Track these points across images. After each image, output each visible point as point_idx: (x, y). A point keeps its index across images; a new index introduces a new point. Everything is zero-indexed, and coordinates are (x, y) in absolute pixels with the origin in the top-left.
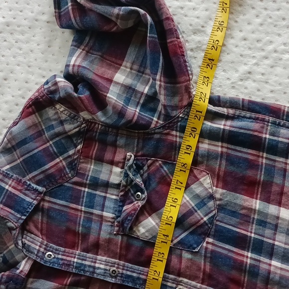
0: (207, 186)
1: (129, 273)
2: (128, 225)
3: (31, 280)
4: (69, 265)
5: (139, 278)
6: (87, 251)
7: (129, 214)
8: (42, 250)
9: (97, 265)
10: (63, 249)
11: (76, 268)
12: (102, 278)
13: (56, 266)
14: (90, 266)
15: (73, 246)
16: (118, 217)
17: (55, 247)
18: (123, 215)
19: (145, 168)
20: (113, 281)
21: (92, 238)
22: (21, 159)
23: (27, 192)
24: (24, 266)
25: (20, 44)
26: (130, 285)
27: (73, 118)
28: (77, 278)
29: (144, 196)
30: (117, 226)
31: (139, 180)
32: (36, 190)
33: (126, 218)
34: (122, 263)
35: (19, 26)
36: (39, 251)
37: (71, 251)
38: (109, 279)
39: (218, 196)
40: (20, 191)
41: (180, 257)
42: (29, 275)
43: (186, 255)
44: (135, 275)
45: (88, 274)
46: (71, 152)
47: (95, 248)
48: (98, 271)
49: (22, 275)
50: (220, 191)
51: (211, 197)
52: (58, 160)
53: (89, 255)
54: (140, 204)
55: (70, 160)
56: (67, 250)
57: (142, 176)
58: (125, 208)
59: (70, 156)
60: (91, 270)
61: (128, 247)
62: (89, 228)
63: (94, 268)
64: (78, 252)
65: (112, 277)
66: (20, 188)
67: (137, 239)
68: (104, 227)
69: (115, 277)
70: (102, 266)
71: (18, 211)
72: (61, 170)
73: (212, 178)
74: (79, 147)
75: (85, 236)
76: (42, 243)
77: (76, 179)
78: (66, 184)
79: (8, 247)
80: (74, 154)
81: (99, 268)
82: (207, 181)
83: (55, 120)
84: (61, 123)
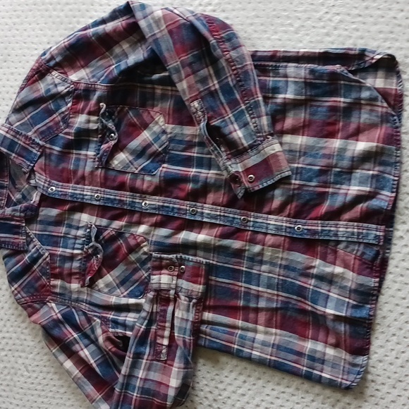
0: (161, 124)
1: (108, 196)
2: (104, 160)
3: (41, 209)
4: (66, 195)
5: (115, 199)
6: (77, 183)
7: (105, 151)
8: (46, 185)
9: (85, 193)
10: (61, 184)
11: (71, 196)
12: (89, 202)
13: (57, 197)
14: (80, 194)
15: (68, 181)
16: (98, 154)
17: (55, 182)
18: (101, 152)
19: (116, 114)
20: (97, 203)
21: (80, 173)
22: (29, 117)
23: (33, 145)
24: (35, 198)
25: (17, 26)
26: (110, 205)
27: (65, 81)
28: (73, 205)
29: (116, 137)
30: (98, 161)
31: (110, 125)
32: (38, 144)
33: (103, 155)
34: (103, 189)
35: (15, 11)
36: (44, 186)
37: (67, 184)
38: (95, 203)
39: (169, 131)
40: (28, 145)
41: (143, 180)
42: (40, 205)
43: (148, 178)
44: (112, 197)
45: (79, 200)
46: (63, 109)
47: (82, 180)
48: (86, 197)
49: (35, 205)
50: (171, 126)
51: (164, 132)
52: (55, 116)
53: (79, 186)
54: (113, 143)
55: (63, 115)
56: (64, 184)
57: (113, 121)
58: (102, 147)
59: (63, 113)
60: (81, 197)
61: (106, 178)
62: (78, 166)
63: (83, 195)
64: (71, 185)
65: (97, 200)
66: (27, 142)
67: (113, 170)
68: (88, 163)
69: (99, 200)
70: (89, 193)
71: (28, 160)
72: (57, 123)
73: (164, 117)
74: (69, 105)
75: (75, 172)
76: (46, 180)
77: (67, 130)
78: (60, 134)
79: (24, 187)
80: (66, 111)
81: (86, 195)
82: (161, 120)
83: (52, 84)
84: (56, 86)
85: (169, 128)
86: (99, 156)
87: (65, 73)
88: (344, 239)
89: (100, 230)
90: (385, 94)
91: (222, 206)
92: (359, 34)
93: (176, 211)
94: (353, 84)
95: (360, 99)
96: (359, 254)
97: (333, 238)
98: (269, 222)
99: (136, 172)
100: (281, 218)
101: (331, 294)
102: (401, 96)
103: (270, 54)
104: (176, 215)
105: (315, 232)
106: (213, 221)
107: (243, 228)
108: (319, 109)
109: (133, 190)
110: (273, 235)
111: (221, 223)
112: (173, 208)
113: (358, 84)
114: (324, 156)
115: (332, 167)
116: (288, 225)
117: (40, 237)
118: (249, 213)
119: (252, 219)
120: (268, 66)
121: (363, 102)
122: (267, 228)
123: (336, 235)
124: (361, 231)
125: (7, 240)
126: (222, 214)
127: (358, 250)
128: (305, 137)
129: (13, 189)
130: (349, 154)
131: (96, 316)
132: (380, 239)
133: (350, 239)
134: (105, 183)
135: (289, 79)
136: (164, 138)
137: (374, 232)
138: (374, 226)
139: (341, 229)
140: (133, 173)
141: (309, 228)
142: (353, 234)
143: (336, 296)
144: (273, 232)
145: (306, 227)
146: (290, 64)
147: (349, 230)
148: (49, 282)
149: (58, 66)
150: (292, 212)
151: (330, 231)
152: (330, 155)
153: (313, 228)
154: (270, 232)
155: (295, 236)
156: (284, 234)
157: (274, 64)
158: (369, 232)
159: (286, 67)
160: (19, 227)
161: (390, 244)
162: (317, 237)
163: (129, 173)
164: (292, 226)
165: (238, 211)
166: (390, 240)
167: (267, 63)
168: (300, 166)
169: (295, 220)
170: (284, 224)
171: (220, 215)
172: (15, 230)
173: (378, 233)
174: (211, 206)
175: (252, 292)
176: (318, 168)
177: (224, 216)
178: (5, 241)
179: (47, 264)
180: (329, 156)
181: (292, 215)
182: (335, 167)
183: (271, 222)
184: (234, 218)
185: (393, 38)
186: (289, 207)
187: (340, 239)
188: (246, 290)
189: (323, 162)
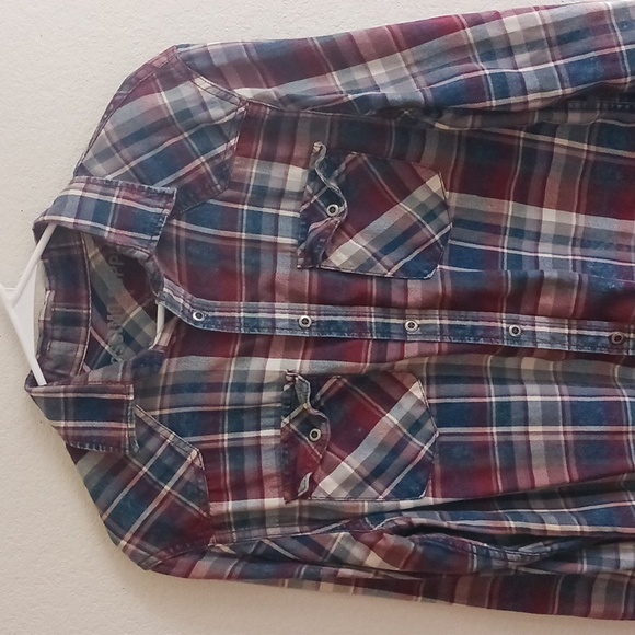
1: (328, 318)
2: (320, 251)
5: (345, 323)
6: (256, 299)
7: (320, 236)
9: (277, 316)
11: (246, 325)
12: (288, 333)
14: (266, 319)
15: (234, 297)
16: (301, 242)
17: (205, 301)
18: (312, 236)
20: (306, 334)
26: (334, 335)
27: (225, 98)
29: (342, 209)
30: (301, 256)
33: (316, 241)
34: (314, 306)
36: (184, 306)
38: (299, 334)
42: (170, 351)
45: (264, 332)
46: (220, 149)
48: (279, 324)
52: (198, 162)
53: (262, 304)
54: (338, 220)
55: (217, 162)
58: (312, 227)
59: (218, 156)
60: (269, 324)
63: (273, 320)
65: (303, 329)
68: (279, 260)
69: (309, 328)
70: (285, 316)
72: (204, 179)
74: (233, 142)
77: (228, 193)
78: (211, 201)
79: (128, 316)
80: (225, 152)
81: (280, 320)
82: (435, 183)
86: (303, 246)
87: (226, 84)
89: (316, 380)
91: (579, 319)
93: (480, 333)
99: (389, 274)
104: (482, 341)
109: (384, 304)
112: (474, 328)
117: (173, 423)
125: (96, 433)
126: (580, 332)
129: (101, 323)
140: (382, 278)
148: (208, 511)
160: (120, 403)
163: (372, 277)
172: (114, 410)
178: (91, 437)
179: (198, 471)
184: (598, 337)
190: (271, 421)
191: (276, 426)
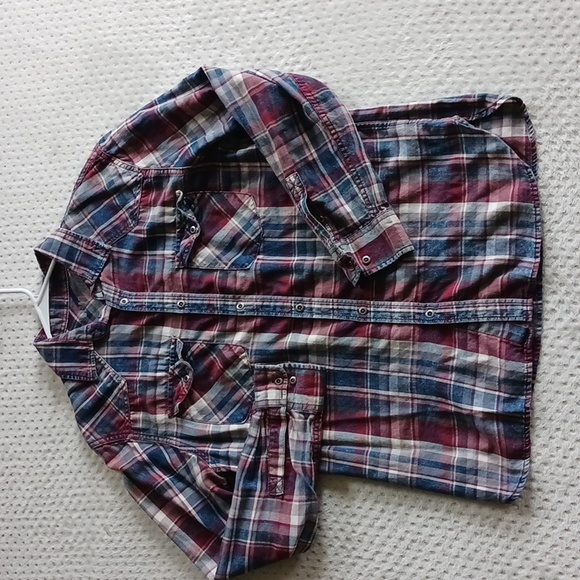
0: (251, 208)
1: (194, 302)
2: (186, 257)
3: (112, 326)
4: (141, 306)
5: (203, 305)
6: (155, 290)
7: (186, 248)
8: (117, 297)
9: (165, 301)
10: (134, 293)
11: (148, 307)
12: (171, 311)
13: (131, 309)
14: (159, 303)
15: (143, 289)
16: (177, 252)
17: (128, 292)
18: (181, 249)
19: (196, 202)
20: (182, 311)
21: (157, 277)
22: (89, 217)
23: (97, 251)
24: (104, 314)
25: (66, 111)
26: (197, 312)
27: (131, 169)
28: (151, 317)
29: (197, 229)
30: (178, 261)
31: (190, 215)
32: (103, 248)
33: (184, 252)
34: (186, 294)
35: (63, 93)
36: (114, 298)
37: (142, 293)
38: (178, 311)
39: (261, 215)
40: (91, 250)
41: (235, 276)
42: (110, 322)
43: (240, 274)
44: (199, 302)
45: (159, 310)
46: (131, 203)
47: (160, 286)
48: (167, 306)
49: (105, 322)
50: (263, 209)
51: (256, 217)
52: (121, 212)
53: (156, 294)
54: (195, 236)
55: (131, 210)
56: (139, 293)
57: (193, 210)
58: (182, 243)
59: (131, 207)
60: (161, 306)
61: (189, 280)
62: (154, 269)
63: (163, 303)
64: (147, 294)
65: (180, 308)
66: (90, 248)
67: (198, 269)
68: (166, 265)
69: (183, 308)
70: (170, 301)
71: (92, 269)
72: (125, 221)
73: (254, 199)
74: (138, 197)
75: (151, 277)
76: (116, 291)
77: (137, 228)
78: (129, 234)
81: (167, 303)
82: (250, 203)
83: (115, 175)
84: (120, 176)
85: (261, 211)
86: (178, 254)
87: (130, 160)
88: (485, 320)
89: (188, 344)
90: (514, 144)
91: (335, 298)
92: (476, 78)
93: (278, 309)
94: (475, 136)
95: (486, 153)
96: (505, 335)
97: (473, 320)
98: (393, 310)
99: (226, 268)
100: (407, 303)
101: (476, 388)
102: (534, 144)
103: (374, 112)
104: (279, 315)
105: (450, 316)
106: (325, 317)
107: (362, 320)
108: (439, 170)
109: (225, 290)
110: (399, 325)
111: (335, 318)
112: (275, 307)
113: (481, 136)
114: (451, 223)
115: (462, 236)
116: (417, 311)
117: (113, 362)
118: (368, 302)
119: (372, 309)
120: (374, 125)
121: (489, 156)
122: (391, 318)
123: (475, 316)
124: (504, 308)
125: (72, 369)
126: (335, 307)
127: (503, 332)
128: (425, 205)
129: (75, 307)
130: (480, 218)
131: (191, 451)
132: (527, 315)
133: (492, 319)
134: (189, 287)
135: (400, 139)
136: (256, 223)
137: (521, 307)
138: (520, 300)
139: (480, 309)
140: (222, 270)
141: (442, 311)
142: (495, 312)
143: (483, 390)
144: (399, 322)
145: (438, 311)
146: (399, 121)
147: (489, 308)
148: (129, 416)
149: (122, 153)
150: (420, 295)
151: (467, 312)
152: (458, 221)
153: (447, 310)
154: (395, 321)
155: (426, 323)
156: (412, 322)
157: (380, 123)
158: (514, 308)
159: (395, 124)
160: (86, 352)
161: (541, 320)
162: (453, 321)
163: (217, 270)
164: (422, 311)
165: (355, 301)
166: (540, 314)
167: (371, 123)
168: (423, 238)
169: (423, 304)
170: (412, 311)
171: (333, 309)
172: (81, 356)
173: (525, 308)
174: (321, 299)
175: (381, 398)
176: (445, 238)
177: (338, 309)
178: (71, 372)
179: (125, 393)
180: (457, 223)
181: (420, 299)
182: (466, 235)
183: (396, 310)
184: (350, 310)
185: (516, 79)
186: (415, 289)
187: (481, 320)
188: (373, 396)
189: (451, 231)
190: (164, 367)
191: (166, 371)
